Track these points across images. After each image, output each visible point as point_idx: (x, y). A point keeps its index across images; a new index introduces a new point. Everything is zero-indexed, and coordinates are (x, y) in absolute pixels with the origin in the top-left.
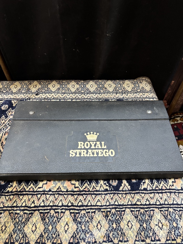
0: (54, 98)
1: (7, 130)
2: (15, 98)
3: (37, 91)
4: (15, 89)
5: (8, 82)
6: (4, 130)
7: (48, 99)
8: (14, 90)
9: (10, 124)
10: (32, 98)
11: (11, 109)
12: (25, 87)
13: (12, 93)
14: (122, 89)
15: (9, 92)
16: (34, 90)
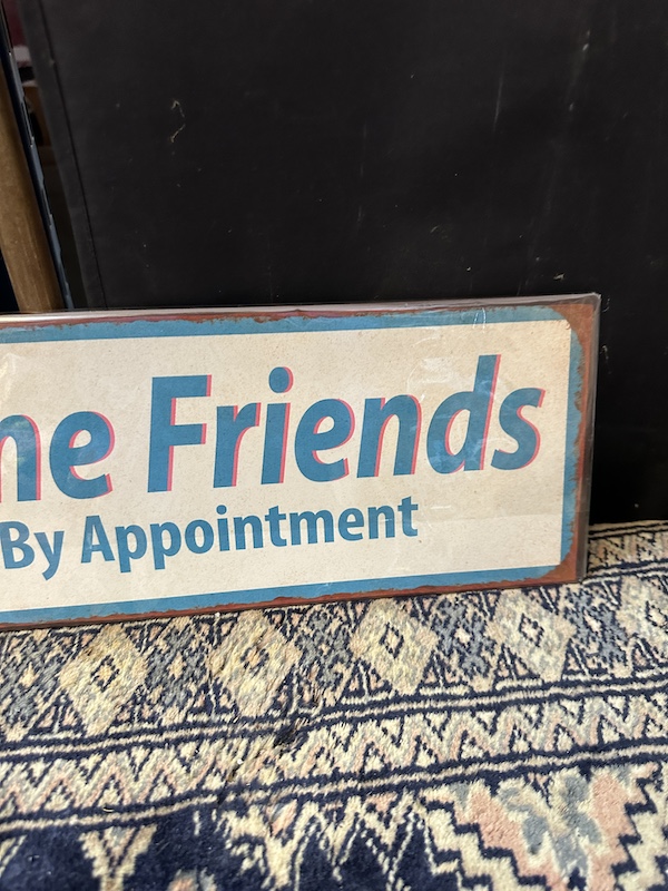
3: (283, 698)
8: (97, 712)
10: (256, 785)
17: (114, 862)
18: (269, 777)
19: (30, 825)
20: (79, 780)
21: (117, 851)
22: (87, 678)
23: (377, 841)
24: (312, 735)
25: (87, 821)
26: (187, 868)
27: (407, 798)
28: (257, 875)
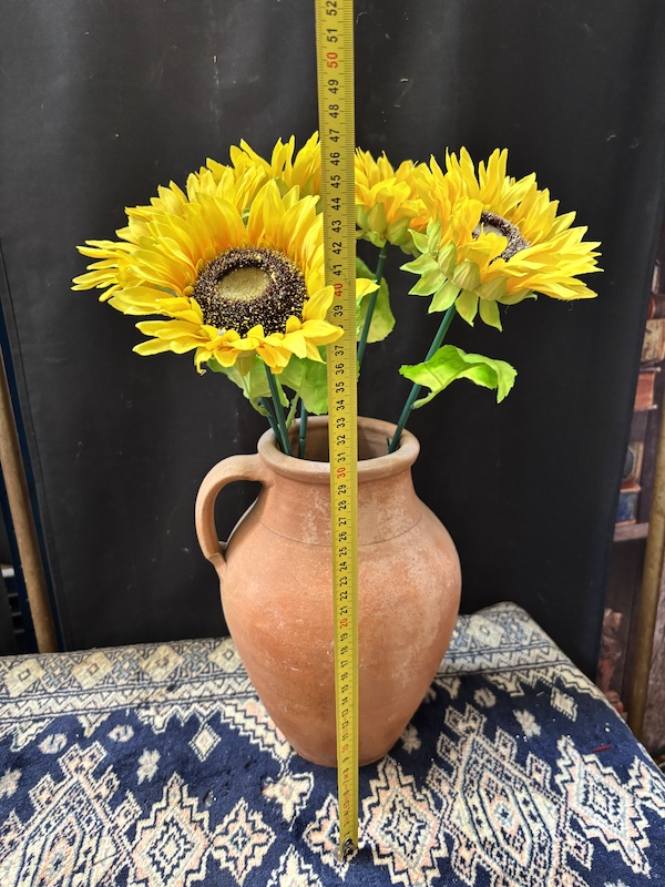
0: (234, 694)
1: (59, 829)
2: (92, 706)
4: (89, 678)
5: (63, 658)
6: (50, 830)
7: (215, 698)
8: (88, 682)
9: (72, 804)
10: (155, 701)
11: (77, 746)
12: (126, 666)
13: (80, 692)
14: (469, 641)
15: (69, 689)
16: (159, 675)
17: (91, 725)
18: (161, 699)
19: (57, 715)
20: (78, 701)
21: (93, 720)
22: (85, 670)
23: (201, 715)
24: (183, 687)
25: (80, 712)
26: (122, 724)
27: (218, 703)
28: (149, 726)
